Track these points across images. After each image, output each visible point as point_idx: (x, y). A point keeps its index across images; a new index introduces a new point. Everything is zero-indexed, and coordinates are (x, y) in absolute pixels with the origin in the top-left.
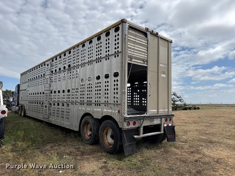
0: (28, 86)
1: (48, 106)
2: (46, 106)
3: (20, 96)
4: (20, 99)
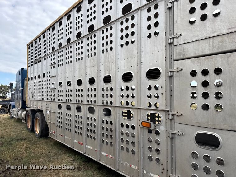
3: (28, 91)
4: (28, 97)
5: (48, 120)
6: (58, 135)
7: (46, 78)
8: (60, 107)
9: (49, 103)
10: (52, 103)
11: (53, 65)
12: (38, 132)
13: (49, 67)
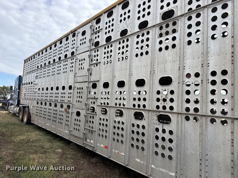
0: (37, 76)
1: (83, 113)
2: (78, 114)
3: (22, 93)
4: (22, 97)
5: (31, 112)
6: (36, 120)
7: (33, 85)
8: (38, 103)
9: (33, 101)
10: (34, 101)
11: (37, 77)
12: (26, 120)
13: (35, 78)
